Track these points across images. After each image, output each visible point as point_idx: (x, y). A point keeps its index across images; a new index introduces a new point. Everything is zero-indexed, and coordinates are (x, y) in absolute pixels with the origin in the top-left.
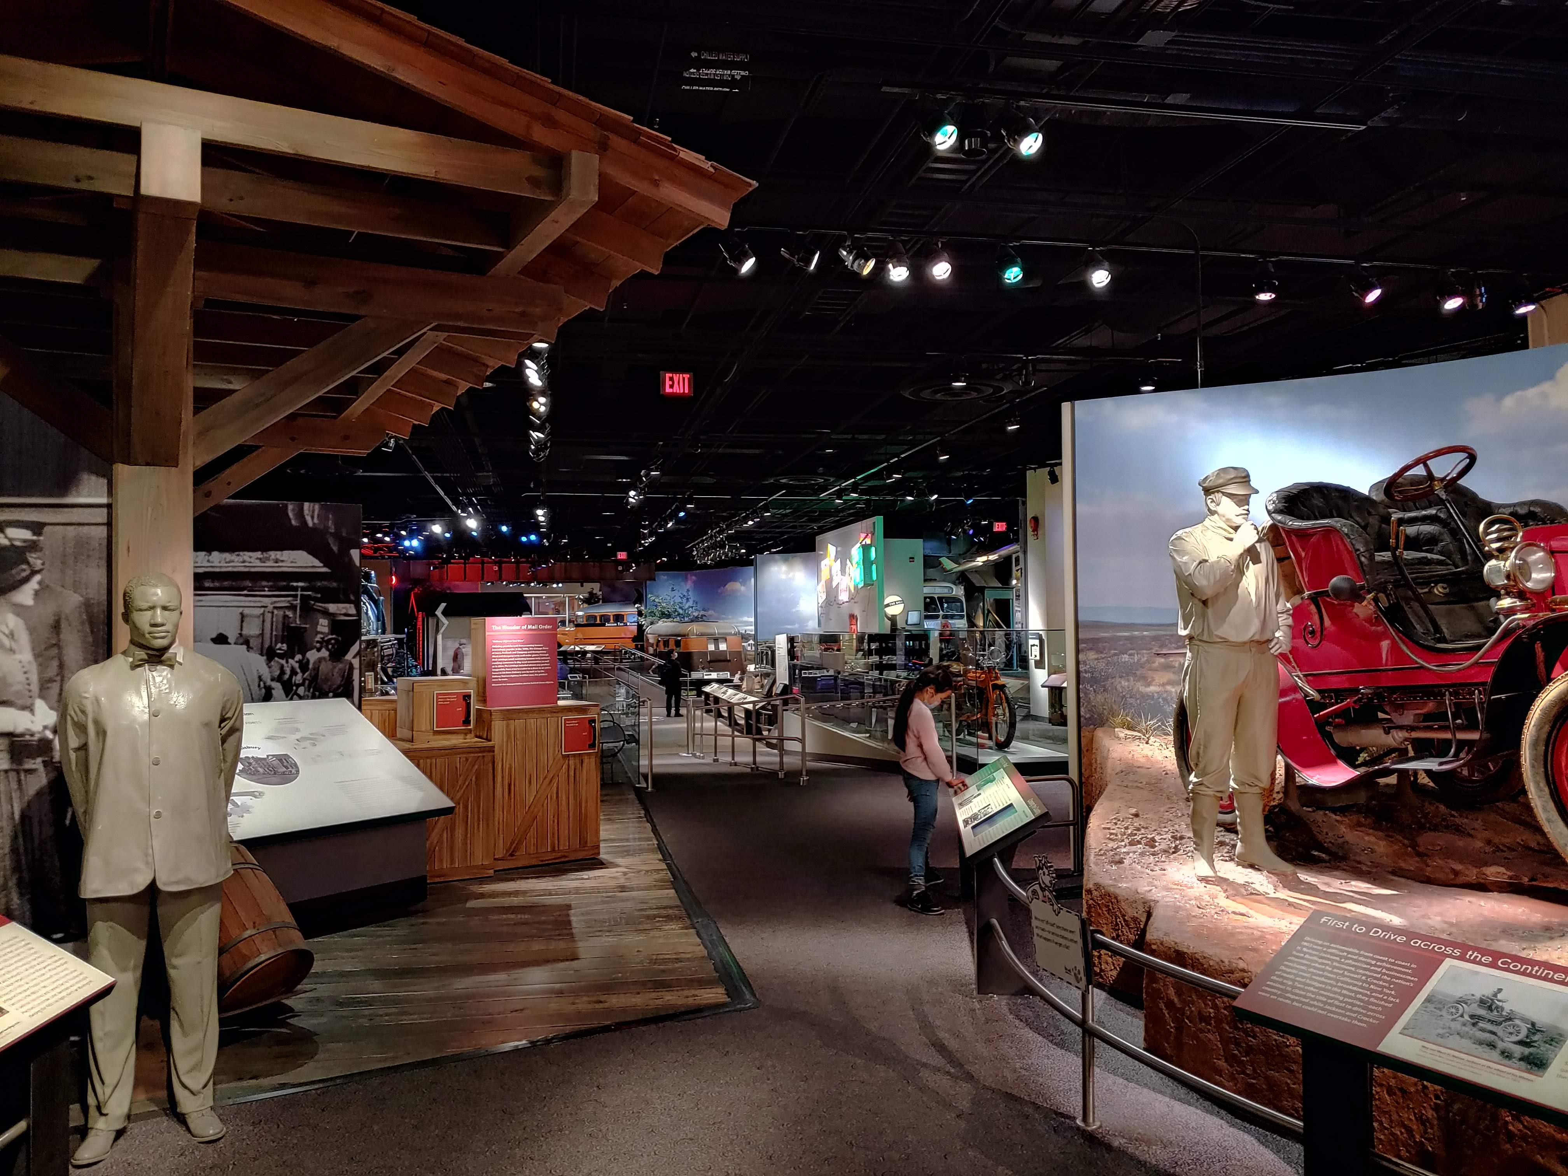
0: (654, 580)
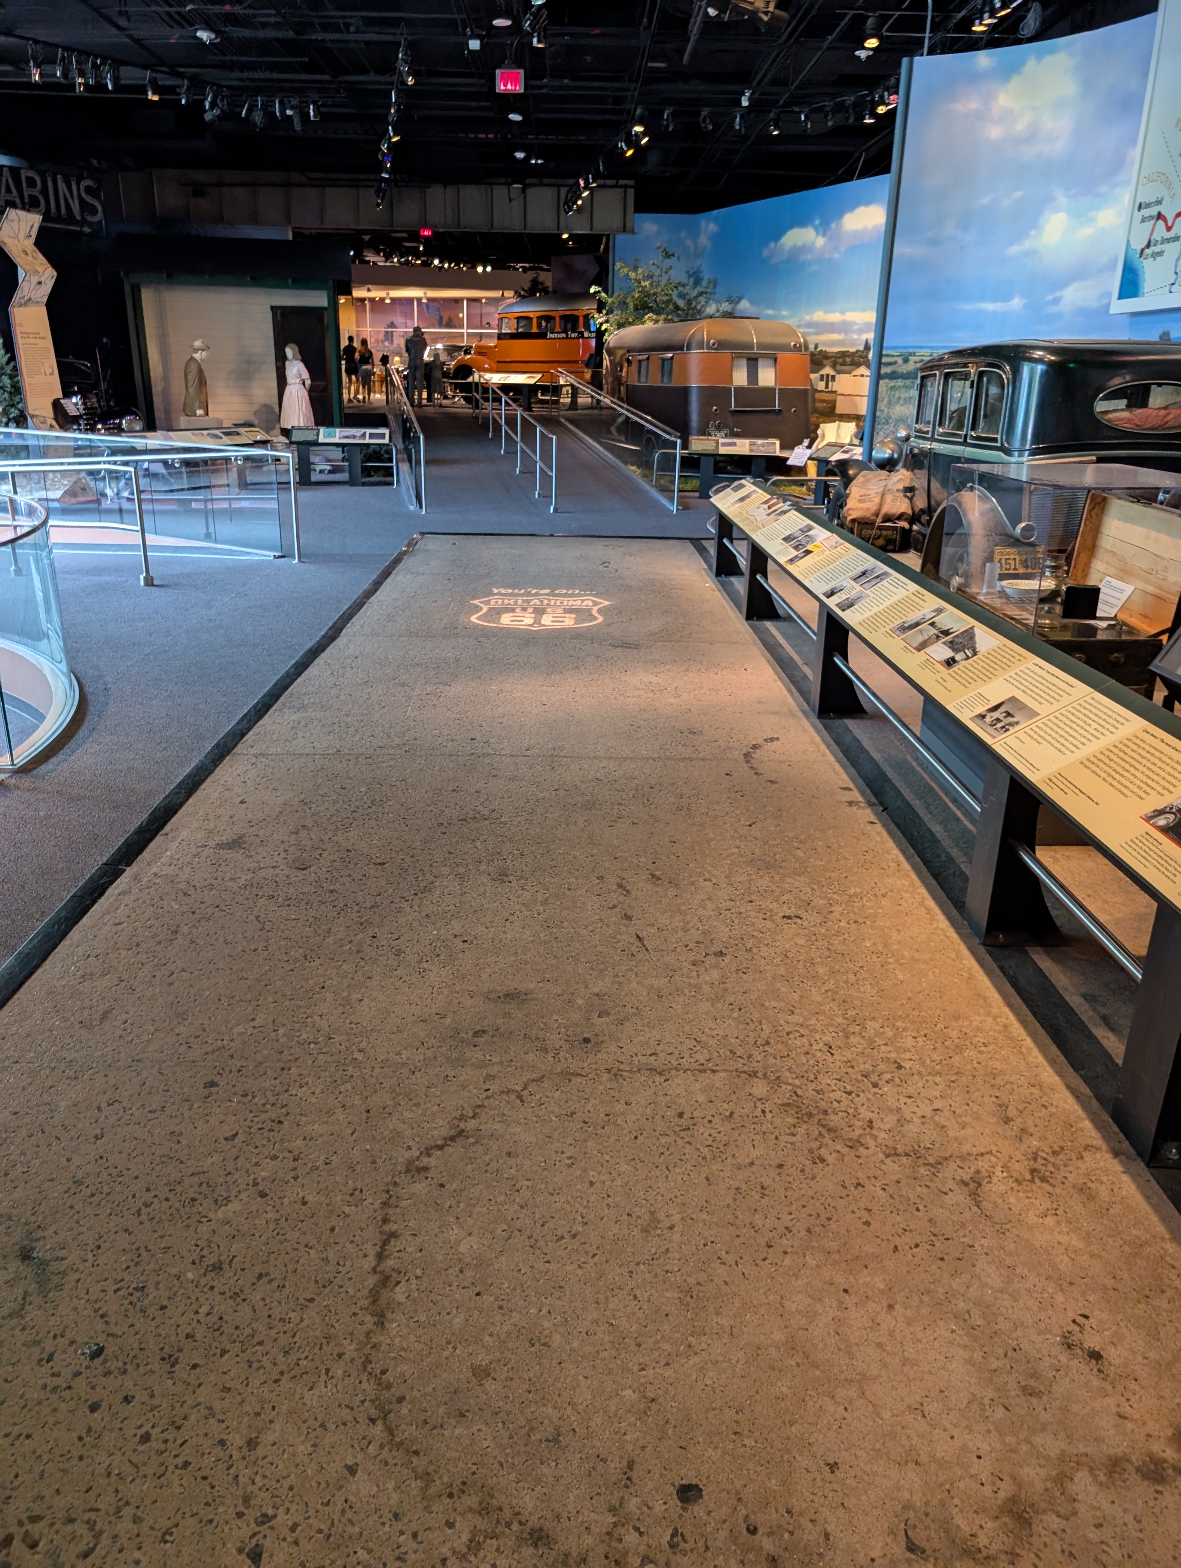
0: (633, 232)
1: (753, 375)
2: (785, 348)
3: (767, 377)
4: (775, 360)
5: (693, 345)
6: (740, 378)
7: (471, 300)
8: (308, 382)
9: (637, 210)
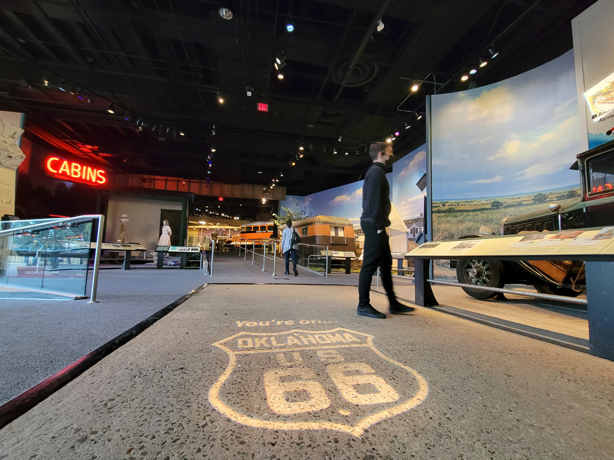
0: (286, 200)
1: (336, 233)
2: (346, 225)
3: (341, 234)
4: (344, 228)
5: (316, 222)
6: (333, 234)
7: (231, 229)
8: (171, 233)
9: (287, 194)
